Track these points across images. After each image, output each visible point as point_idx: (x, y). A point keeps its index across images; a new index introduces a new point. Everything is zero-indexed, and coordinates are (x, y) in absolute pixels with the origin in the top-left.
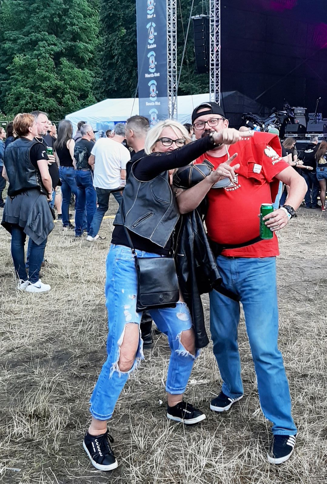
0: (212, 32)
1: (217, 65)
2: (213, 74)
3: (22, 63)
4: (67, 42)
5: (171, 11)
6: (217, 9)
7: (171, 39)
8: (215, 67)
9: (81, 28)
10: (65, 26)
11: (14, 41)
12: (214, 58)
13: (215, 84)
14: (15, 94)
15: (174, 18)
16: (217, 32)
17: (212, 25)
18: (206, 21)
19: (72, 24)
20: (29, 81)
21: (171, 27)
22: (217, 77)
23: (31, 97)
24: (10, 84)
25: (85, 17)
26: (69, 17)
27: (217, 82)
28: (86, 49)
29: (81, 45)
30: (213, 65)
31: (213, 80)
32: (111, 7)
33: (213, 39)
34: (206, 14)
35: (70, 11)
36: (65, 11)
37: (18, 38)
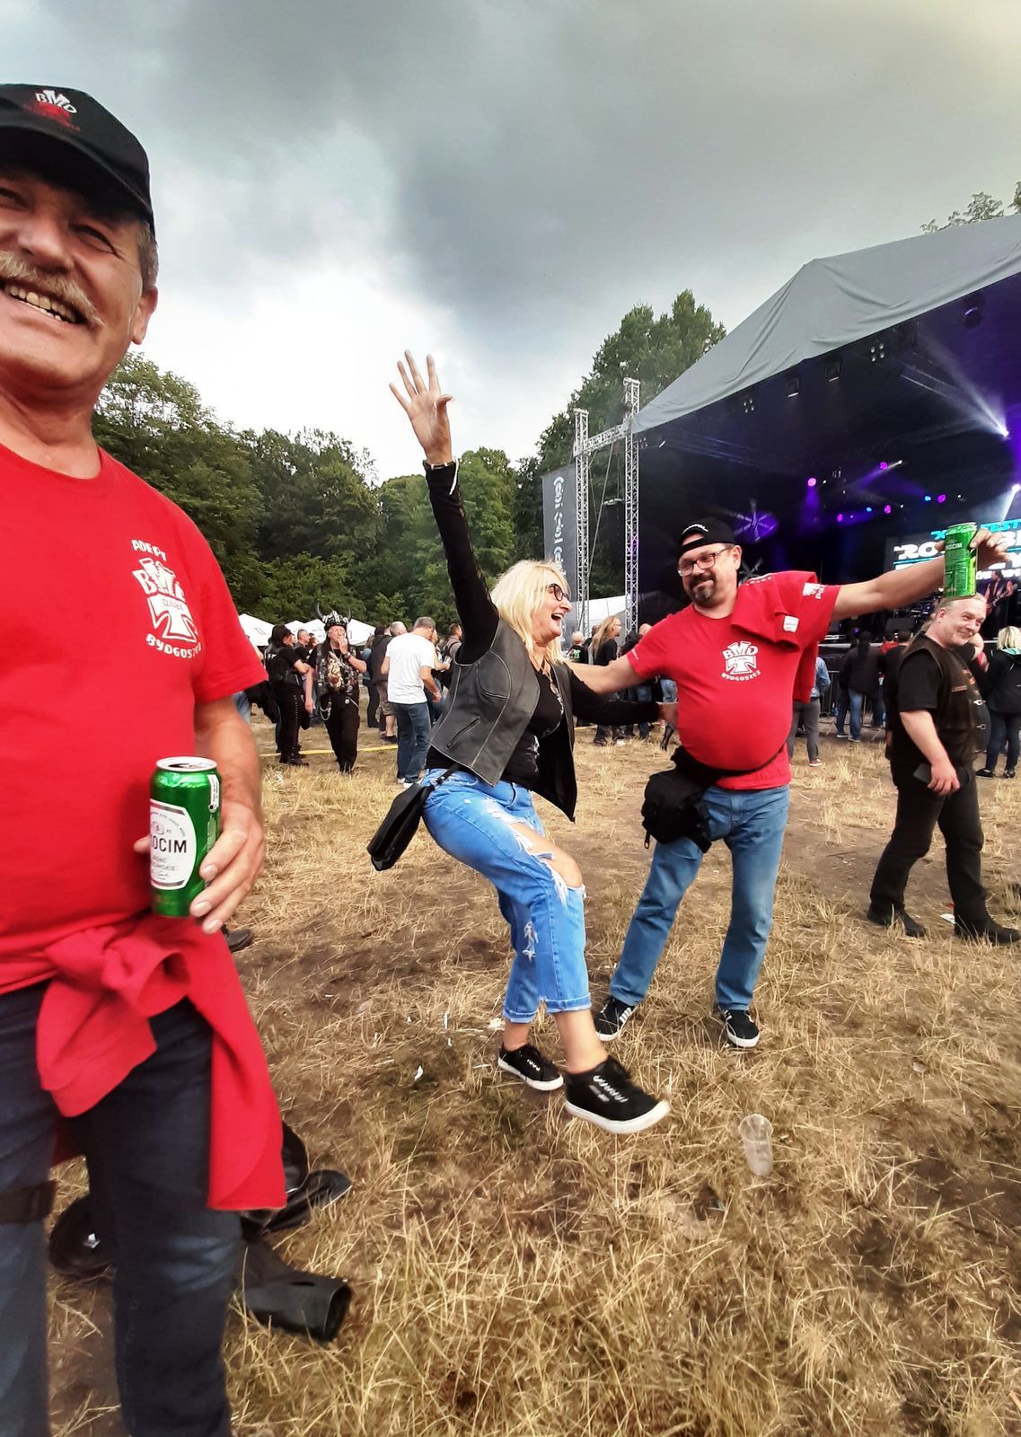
0: (629, 518)
1: (634, 558)
2: (629, 570)
3: (435, 573)
4: (481, 549)
5: (582, 498)
6: (635, 491)
7: (582, 532)
8: (631, 561)
9: (495, 532)
10: (478, 531)
11: (426, 550)
12: (631, 549)
13: (631, 581)
14: (427, 607)
15: (585, 505)
16: (635, 519)
17: (629, 511)
18: (621, 505)
19: (486, 528)
20: (441, 592)
21: (582, 516)
22: (634, 573)
23: (443, 610)
24: (423, 597)
25: (499, 520)
26: (483, 521)
27: (634, 579)
28: (500, 554)
29: (495, 551)
30: (629, 558)
31: (629, 576)
32: (523, 505)
33: (629, 527)
34: (621, 497)
35: (484, 514)
36: (479, 515)
37: (431, 547)
